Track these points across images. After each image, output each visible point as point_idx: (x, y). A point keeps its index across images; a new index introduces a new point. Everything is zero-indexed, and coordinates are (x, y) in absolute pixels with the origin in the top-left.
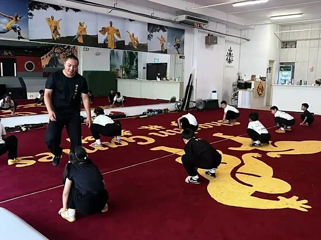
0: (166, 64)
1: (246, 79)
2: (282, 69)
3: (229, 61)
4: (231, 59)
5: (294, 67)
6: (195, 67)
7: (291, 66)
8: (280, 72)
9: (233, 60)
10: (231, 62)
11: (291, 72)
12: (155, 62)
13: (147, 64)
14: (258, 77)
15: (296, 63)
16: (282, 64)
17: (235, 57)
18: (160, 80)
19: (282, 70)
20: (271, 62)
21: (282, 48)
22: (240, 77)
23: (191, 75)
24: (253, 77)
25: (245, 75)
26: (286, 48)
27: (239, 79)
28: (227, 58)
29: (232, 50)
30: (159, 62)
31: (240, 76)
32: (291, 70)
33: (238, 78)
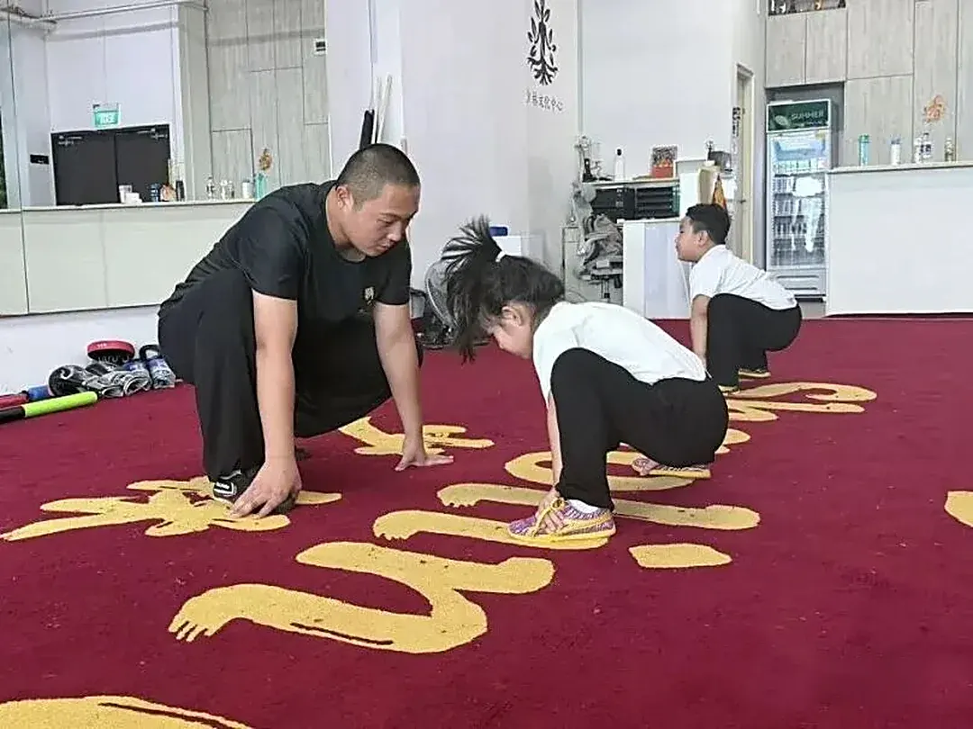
0: (164, 129)
1: (629, 170)
2: (782, 120)
3: (539, 67)
4: (549, 62)
5: (838, 108)
7: (829, 100)
8: (773, 137)
9: (554, 70)
10: (549, 76)
11: (826, 132)
12: (97, 123)
13: (55, 137)
15: (848, 84)
16: (772, 93)
17: (563, 58)
18: (140, 202)
19: (779, 127)
21: (771, 14)
22: (592, 166)
23: (369, 117)
24: (663, 157)
25: (619, 152)
26: (793, 10)
27: (588, 177)
28: (533, 54)
29: (548, 11)
30: (120, 126)
31: (593, 159)
32: (829, 122)
33: (583, 170)
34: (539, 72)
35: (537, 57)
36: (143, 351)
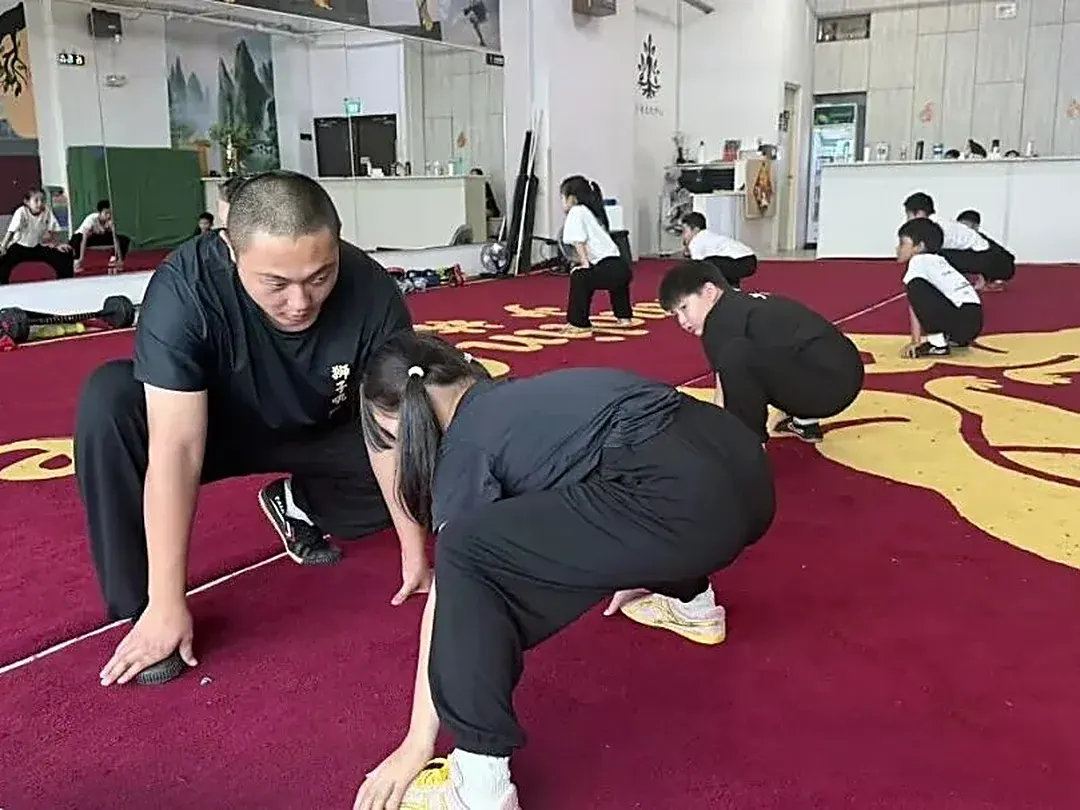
0: (393, 117)
1: (707, 156)
2: (823, 118)
3: (646, 87)
4: (653, 82)
5: (863, 109)
6: (543, 102)
7: (855, 105)
8: (817, 130)
9: (657, 87)
10: (654, 92)
11: (853, 127)
12: (347, 111)
13: (317, 121)
14: (749, 145)
15: (869, 94)
16: (818, 98)
17: (664, 78)
18: (382, 175)
19: (821, 123)
20: (791, 90)
21: (818, 41)
22: (684, 152)
23: (529, 135)
24: (732, 147)
25: (702, 143)
26: (834, 39)
27: (680, 160)
28: (642, 78)
29: (654, 48)
30: (361, 114)
31: (685, 148)
32: (855, 120)
33: (677, 155)
34: (645, 91)
35: (645, 81)
36: (409, 272)
